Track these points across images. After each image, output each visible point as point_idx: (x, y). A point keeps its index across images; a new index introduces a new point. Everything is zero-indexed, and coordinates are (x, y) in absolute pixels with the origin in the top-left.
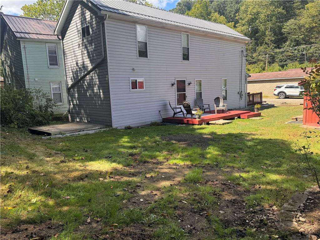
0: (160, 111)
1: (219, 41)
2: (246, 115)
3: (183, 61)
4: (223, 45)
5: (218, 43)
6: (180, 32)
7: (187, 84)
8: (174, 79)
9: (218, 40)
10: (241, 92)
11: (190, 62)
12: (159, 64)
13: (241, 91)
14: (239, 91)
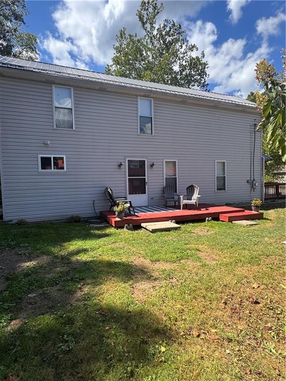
0: (94, 201)
1: (210, 109)
2: (226, 217)
3: (140, 135)
4: (218, 116)
5: (209, 113)
6: (136, 97)
7: (149, 166)
8: (123, 157)
9: (208, 109)
10: (254, 180)
11: (154, 136)
12: (94, 137)
13: (252, 179)
14: (249, 179)
